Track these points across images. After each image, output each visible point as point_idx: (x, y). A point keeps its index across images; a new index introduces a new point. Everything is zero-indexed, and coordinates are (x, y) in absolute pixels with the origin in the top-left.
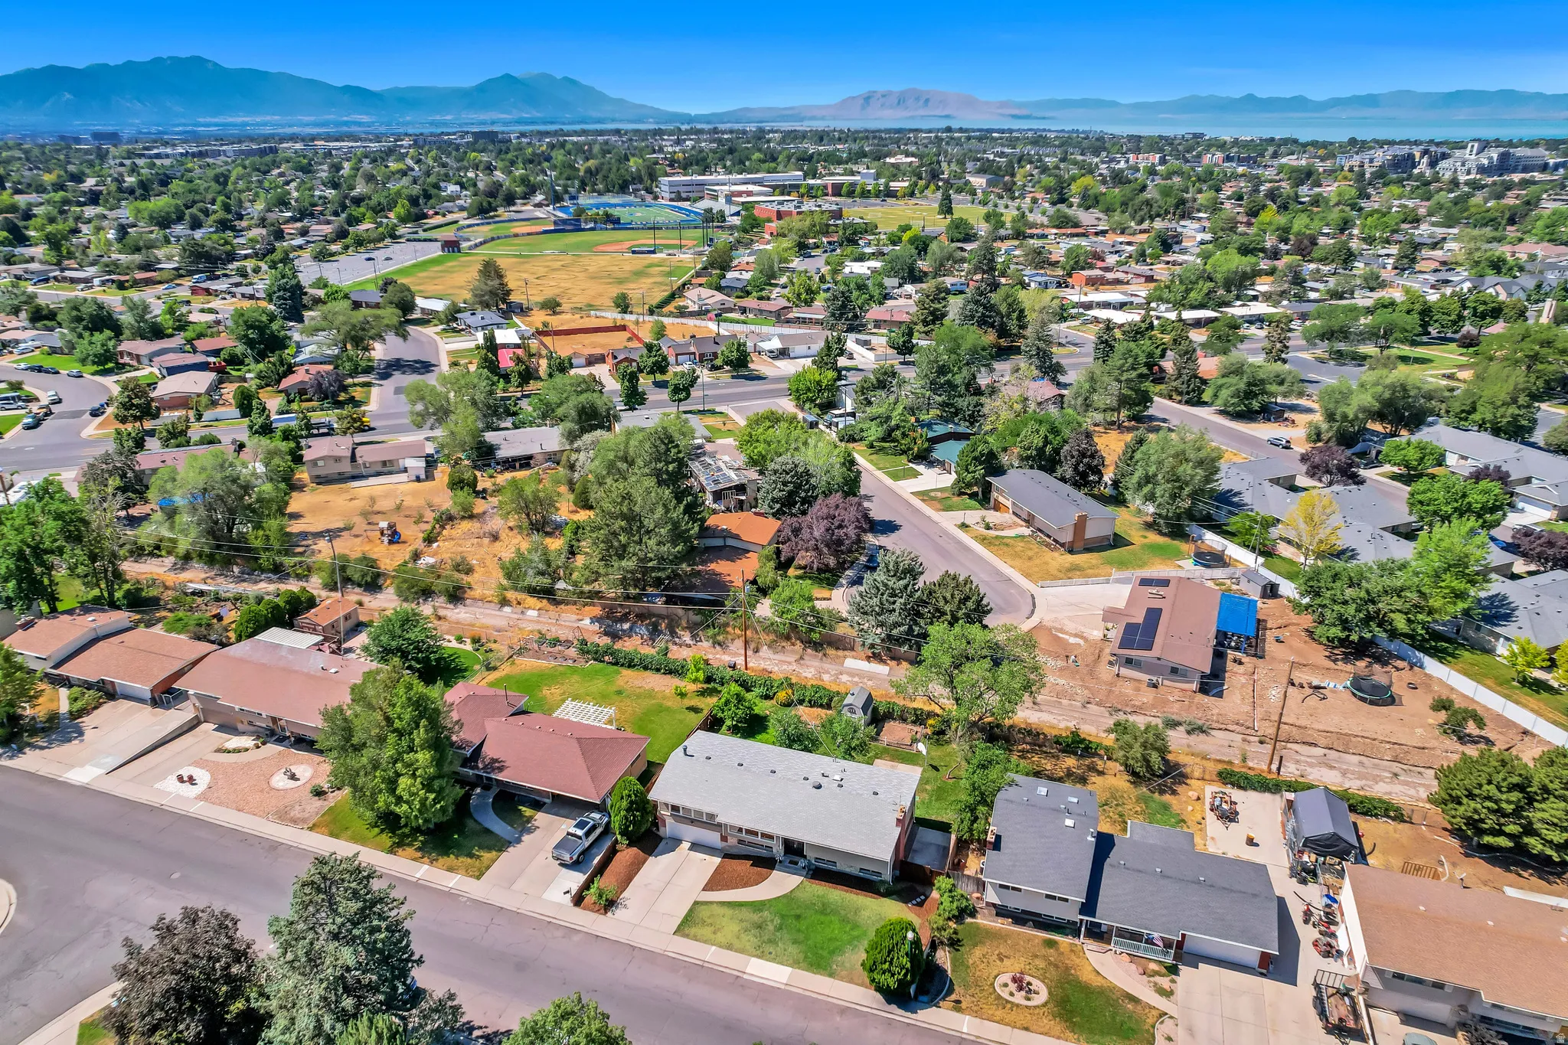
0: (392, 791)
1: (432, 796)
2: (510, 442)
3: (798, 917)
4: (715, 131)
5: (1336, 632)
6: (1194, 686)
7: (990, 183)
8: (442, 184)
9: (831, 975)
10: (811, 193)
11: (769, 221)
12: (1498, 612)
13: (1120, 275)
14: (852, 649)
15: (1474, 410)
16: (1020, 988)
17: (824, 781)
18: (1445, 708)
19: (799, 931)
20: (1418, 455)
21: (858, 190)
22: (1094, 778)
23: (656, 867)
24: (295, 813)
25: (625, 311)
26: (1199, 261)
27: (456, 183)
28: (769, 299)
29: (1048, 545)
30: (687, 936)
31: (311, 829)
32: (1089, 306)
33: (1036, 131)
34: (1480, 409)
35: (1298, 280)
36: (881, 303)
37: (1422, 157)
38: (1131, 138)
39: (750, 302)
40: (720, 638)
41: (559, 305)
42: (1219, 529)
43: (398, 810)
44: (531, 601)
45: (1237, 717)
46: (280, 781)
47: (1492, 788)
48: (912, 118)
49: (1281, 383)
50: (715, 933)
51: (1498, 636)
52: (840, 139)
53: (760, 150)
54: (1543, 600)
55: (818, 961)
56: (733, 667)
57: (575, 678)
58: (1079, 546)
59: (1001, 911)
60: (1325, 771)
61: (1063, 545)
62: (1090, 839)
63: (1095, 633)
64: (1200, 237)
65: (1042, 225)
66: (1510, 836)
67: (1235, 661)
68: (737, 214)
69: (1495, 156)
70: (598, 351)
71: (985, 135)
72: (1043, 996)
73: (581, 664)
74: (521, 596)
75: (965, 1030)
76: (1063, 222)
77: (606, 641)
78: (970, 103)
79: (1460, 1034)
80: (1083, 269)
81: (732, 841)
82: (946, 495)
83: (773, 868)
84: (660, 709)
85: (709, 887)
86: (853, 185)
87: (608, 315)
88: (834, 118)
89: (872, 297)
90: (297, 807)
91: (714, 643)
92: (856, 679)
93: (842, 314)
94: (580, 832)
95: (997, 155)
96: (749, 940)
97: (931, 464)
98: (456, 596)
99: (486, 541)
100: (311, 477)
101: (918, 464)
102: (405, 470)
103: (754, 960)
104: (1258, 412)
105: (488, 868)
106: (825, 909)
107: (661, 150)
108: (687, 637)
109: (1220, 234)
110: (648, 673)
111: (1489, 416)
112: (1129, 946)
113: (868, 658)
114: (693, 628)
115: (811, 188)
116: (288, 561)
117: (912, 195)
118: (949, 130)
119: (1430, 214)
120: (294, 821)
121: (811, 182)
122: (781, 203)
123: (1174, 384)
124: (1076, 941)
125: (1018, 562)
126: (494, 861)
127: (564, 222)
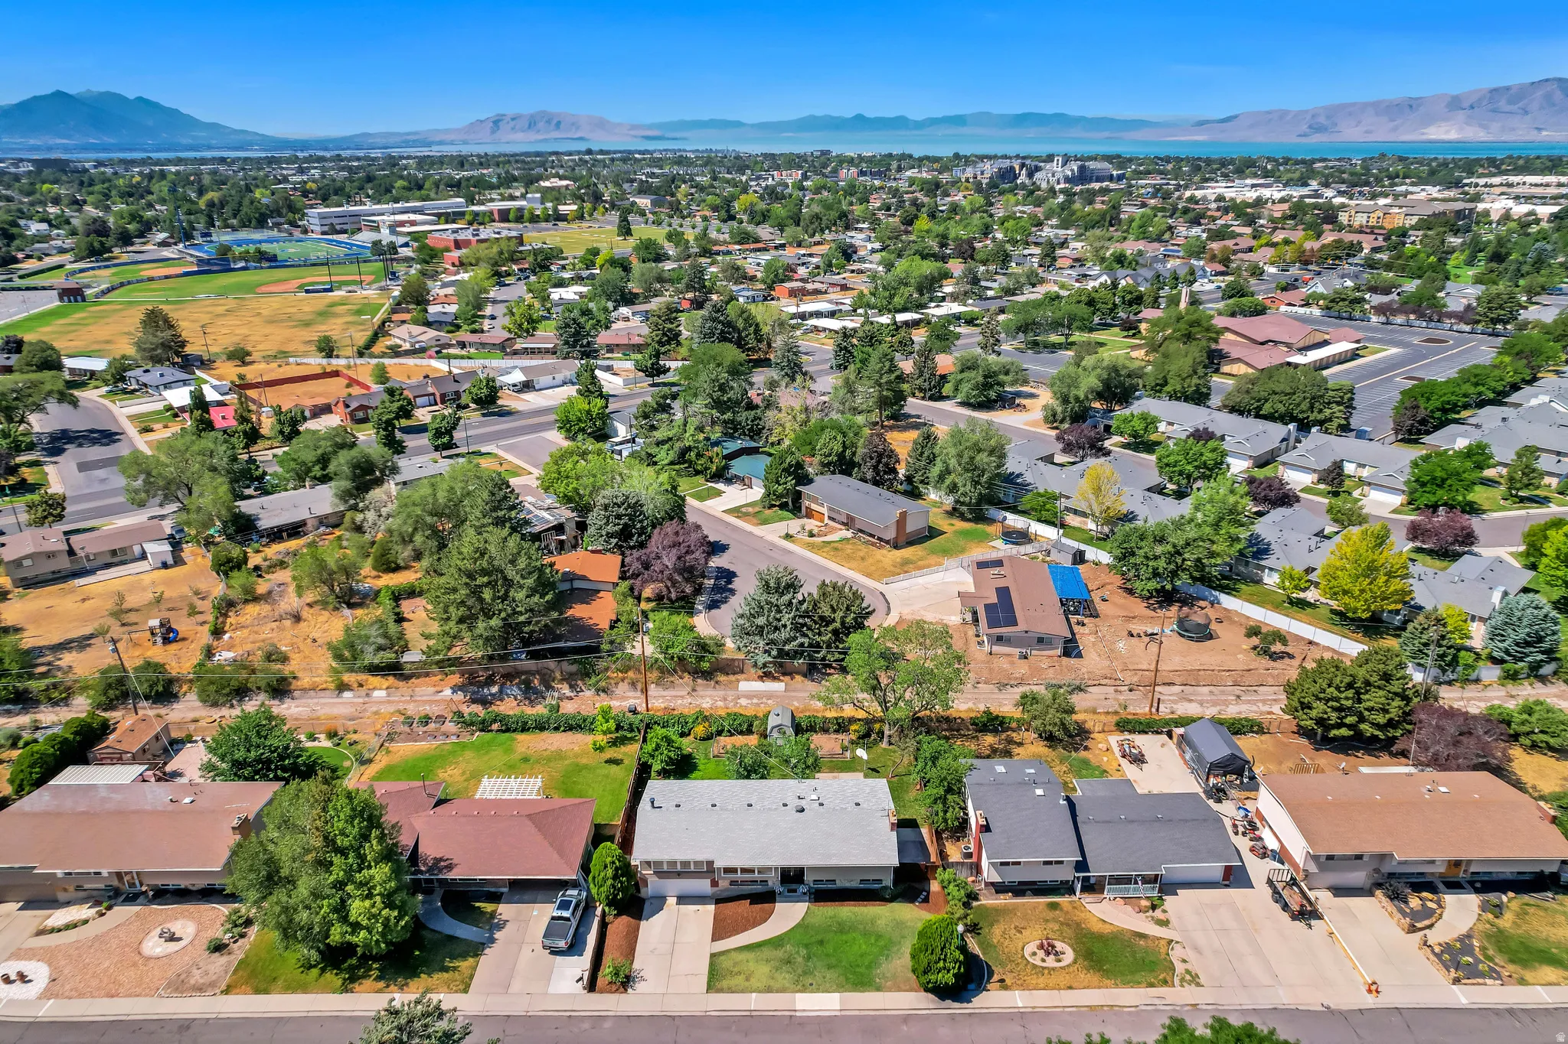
0: (344, 919)
1: (396, 913)
2: (270, 511)
3: (821, 942)
4: (339, 158)
5: (1153, 585)
6: (1059, 652)
7: (654, 203)
8: (22, 222)
9: (878, 989)
10: (477, 219)
11: (448, 250)
12: (1260, 550)
13: (817, 286)
14: (742, 672)
15: (1166, 383)
16: (1048, 954)
17: (803, 803)
18: (1256, 634)
19: (827, 955)
20: (1143, 426)
21: (526, 214)
22: (1016, 750)
23: (653, 930)
24: (197, 977)
25: (329, 355)
26: (881, 268)
27: (42, 221)
28: (482, 331)
29: (873, 544)
30: (720, 991)
31: (227, 991)
32: (803, 316)
33: (675, 151)
34: (1171, 381)
35: (975, 281)
36: (607, 328)
37: (1021, 169)
38: (765, 156)
39: (464, 335)
40: (603, 684)
41: (248, 354)
42: (1014, 510)
43: (355, 939)
44: (374, 680)
45: (1103, 672)
46: (154, 946)
47: (1332, 689)
48: (545, 140)
49: (1007, 373)
50: (747, 979)
51: (1262, 568)
52: (481, 164)
53: (402, 177)
54: (1286, 534)
55: (860, 979)
56: (634, 712)
57: (469, 754)
58: (902, 541)
59: (1000, 888)
60: (1186, 705)
61: (888, 542)
62: (1062, 802)
63: (953, 618)
64: (870, 246)
65: (725, 242)
66: (1350, 727)
67: (1078, 623)
68: (406, 245)
69: (1076, 168)
70: (321, 401)
71: (627, 157)
72: (1069, 956)
73: (466, 738)
74: (362, 677)
75: (1020, 1005)
76: (744, 238)
77: (477, 709)
78: (601, 124)
79: (1378, 893)
80: (783, 281)
81: (724, 884)
82: (757, 509)
83: (773, 901)
84: (579, 769)
85: (716, 937)
86: (520, 210)
87: (311, 361)
88: (465, 143)
89: (599, 321)
90: (195, 972)
91: (598, 690)
92: (755, 701)
93: (576, 342)
94: (566, 914)
95: (648, 175)
96: (784, 978)
97: (729, 481)
98: (280, 689)
99: (288, 623)
100: (14, 581)
101: (717, 482)
102: (144, 556)
103: (798, 995)
104: (995, 401)
105: (471, 977)
106: (843, 928)
107: (285, 180)
108: (566, 690)
109: (888, 242)
110: (546, 734)
111: (1178, 387)
112: (1121, 890)
113: (761, 678)
114: (570, 679)
115: (476, 214)
116: (35, 686)
117: (581, 218)
118: (589, 152)
119: (1048, 218)
120: (200, 989)
121: (475, 208)
122: (455, 231)
123: (918, 382)
124: (1074, 898)
125: (854, 564)
126: (475, 968)
127: (208, 262)
